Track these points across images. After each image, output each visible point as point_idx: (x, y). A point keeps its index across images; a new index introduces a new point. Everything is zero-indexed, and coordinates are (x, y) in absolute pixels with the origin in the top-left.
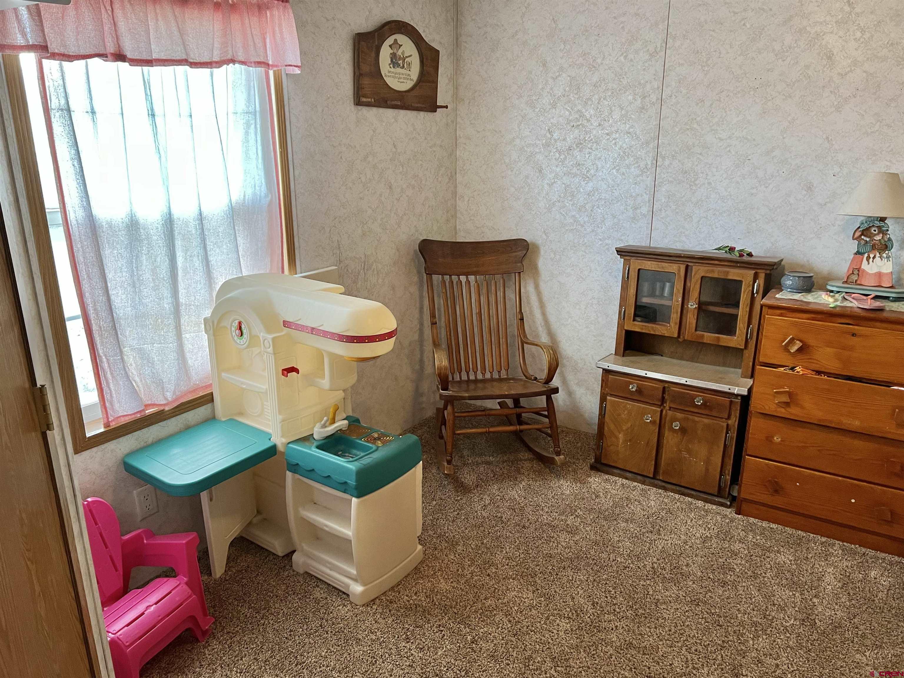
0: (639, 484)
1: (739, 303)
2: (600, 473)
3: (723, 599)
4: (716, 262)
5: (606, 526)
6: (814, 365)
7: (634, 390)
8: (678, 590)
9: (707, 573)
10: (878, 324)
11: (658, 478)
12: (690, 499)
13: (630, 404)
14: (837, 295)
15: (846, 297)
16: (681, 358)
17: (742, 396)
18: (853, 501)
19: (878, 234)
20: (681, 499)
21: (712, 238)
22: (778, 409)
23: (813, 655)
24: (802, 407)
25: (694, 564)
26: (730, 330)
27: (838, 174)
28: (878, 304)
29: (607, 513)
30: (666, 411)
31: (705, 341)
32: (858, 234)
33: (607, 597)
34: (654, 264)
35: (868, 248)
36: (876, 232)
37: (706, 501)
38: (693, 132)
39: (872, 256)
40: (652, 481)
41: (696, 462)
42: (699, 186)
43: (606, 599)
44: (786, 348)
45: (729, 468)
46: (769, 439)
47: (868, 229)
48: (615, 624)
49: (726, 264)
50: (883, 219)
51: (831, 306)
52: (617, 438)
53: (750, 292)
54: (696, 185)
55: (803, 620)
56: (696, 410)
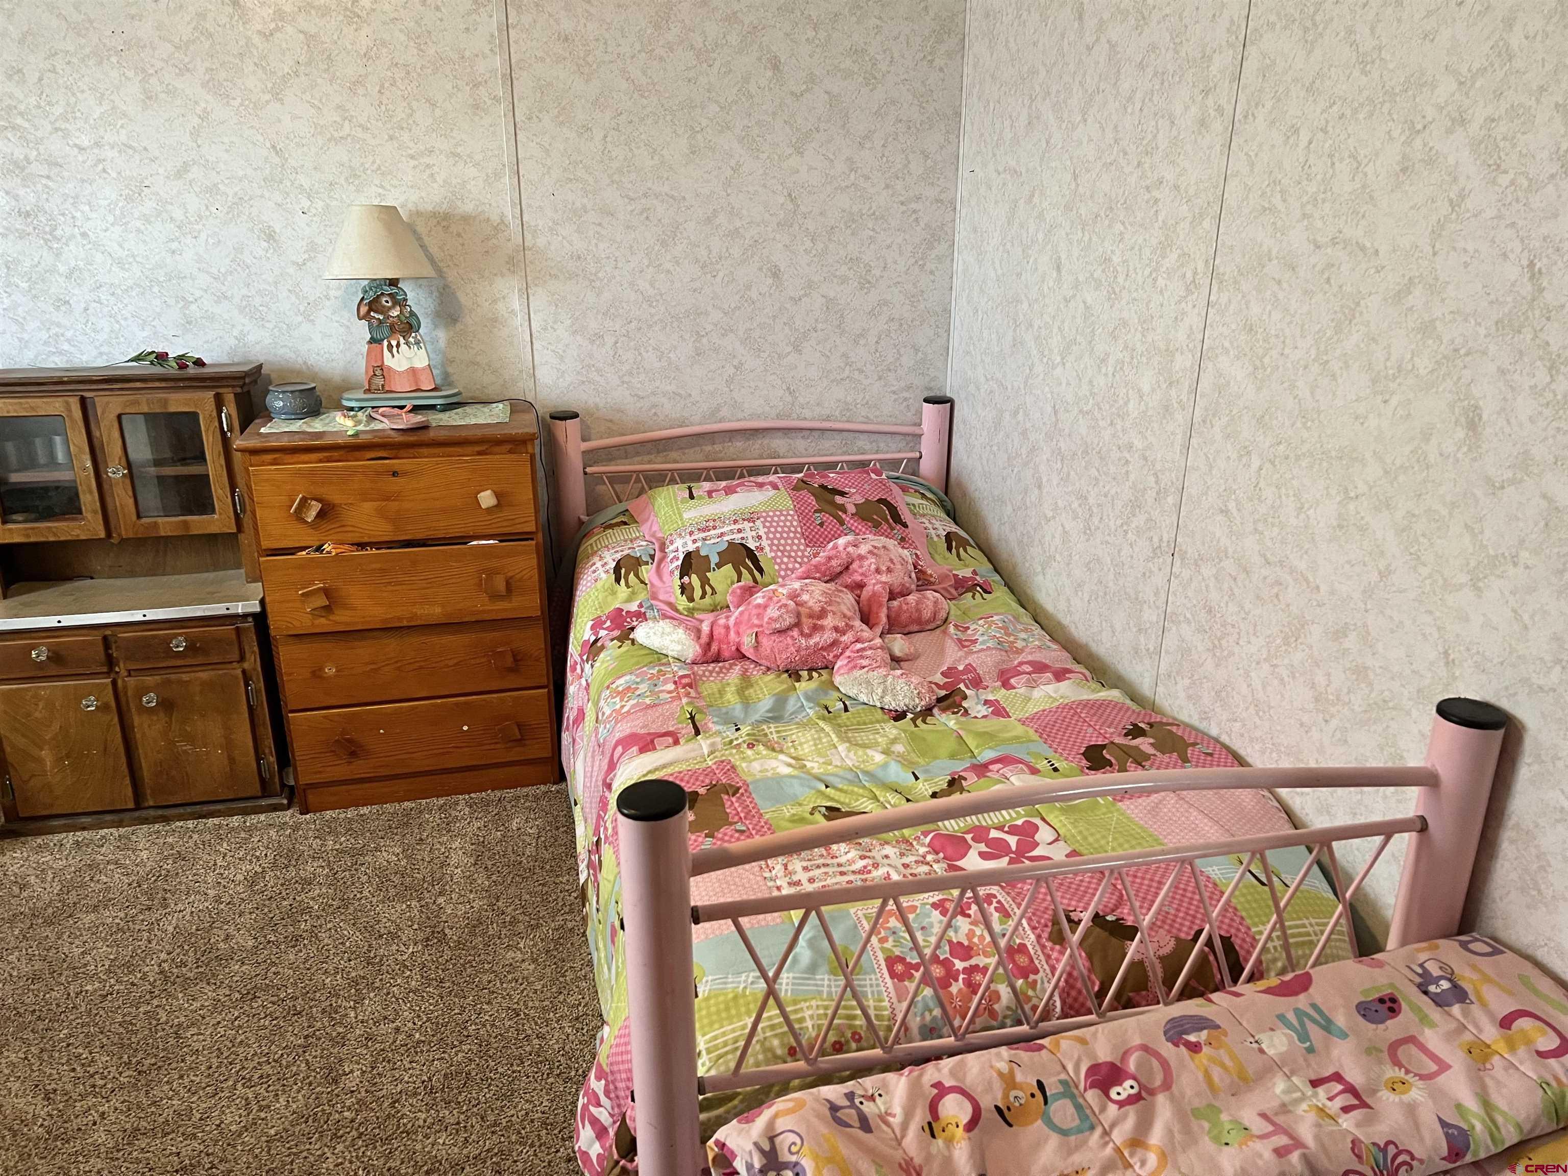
0: (111, 830)
1: (203, 453)
2: (23, 839)
3: (298, 967)
4: (138, 385)
5: (53, 937)
6: (350, 535)
7: (43, 658)
8: (214, 991)
9: (265, 937)
10: (425, 451)
11: (146, 805)
12: (216, 821)
13: (45, 688)
14: (360, 414)
15: (374, 415)
16: (132, 574)
17: (253, 615)
18: (466, 728)
19: (393, 307)
20: (200, 827)
21: (122, 339)
22: (317, 622)
23: (447, 985)
24: (355, 609)
25: (239, 930)
26: (203, 505)
27: (309, 209)
28: (418, 418)
29: (50, 910)
30: (124, 681)
31: (163, 534)
32: (364, 309)
33: (74, 1070)
34: (11, 404)
35: (386, 331)
36: (390, 304)
37: (245, 812)
38: (19, 134)
39: (394, 343)
40: (137, 814)
41: (207, 753)
42: (64, 240)
43: (72, 1074)
44: (299, 516)
45: (269, 742)
46: (317, 674)
47: (377, 299)
48: (97, 1112)
49: (157, 384)
50: (393, 282)
51: (349, 433)
52: (39, 761)
53: (218, 430)
54: (55, 237)
55: (428, 939)
56: (179, 662)
